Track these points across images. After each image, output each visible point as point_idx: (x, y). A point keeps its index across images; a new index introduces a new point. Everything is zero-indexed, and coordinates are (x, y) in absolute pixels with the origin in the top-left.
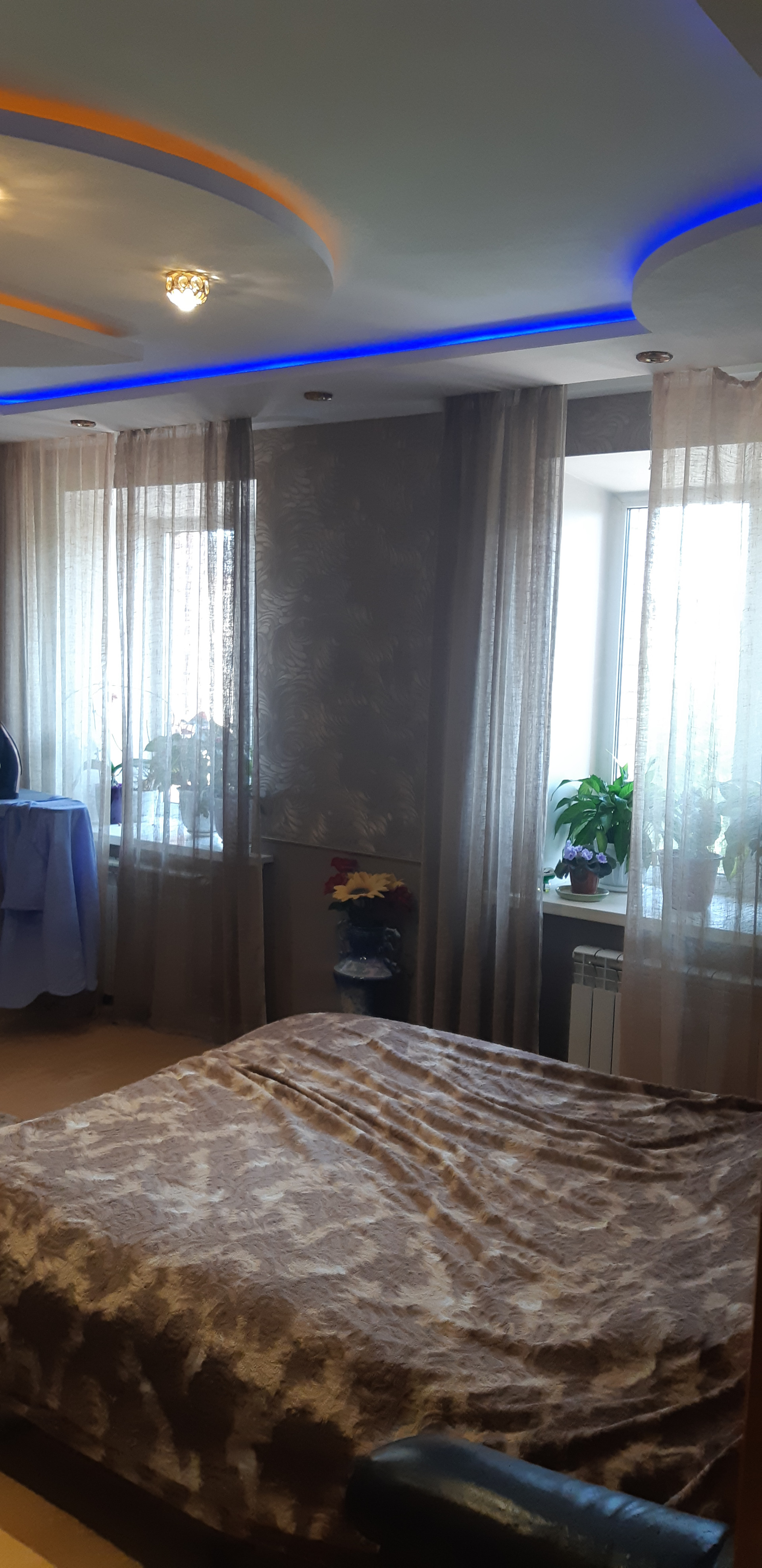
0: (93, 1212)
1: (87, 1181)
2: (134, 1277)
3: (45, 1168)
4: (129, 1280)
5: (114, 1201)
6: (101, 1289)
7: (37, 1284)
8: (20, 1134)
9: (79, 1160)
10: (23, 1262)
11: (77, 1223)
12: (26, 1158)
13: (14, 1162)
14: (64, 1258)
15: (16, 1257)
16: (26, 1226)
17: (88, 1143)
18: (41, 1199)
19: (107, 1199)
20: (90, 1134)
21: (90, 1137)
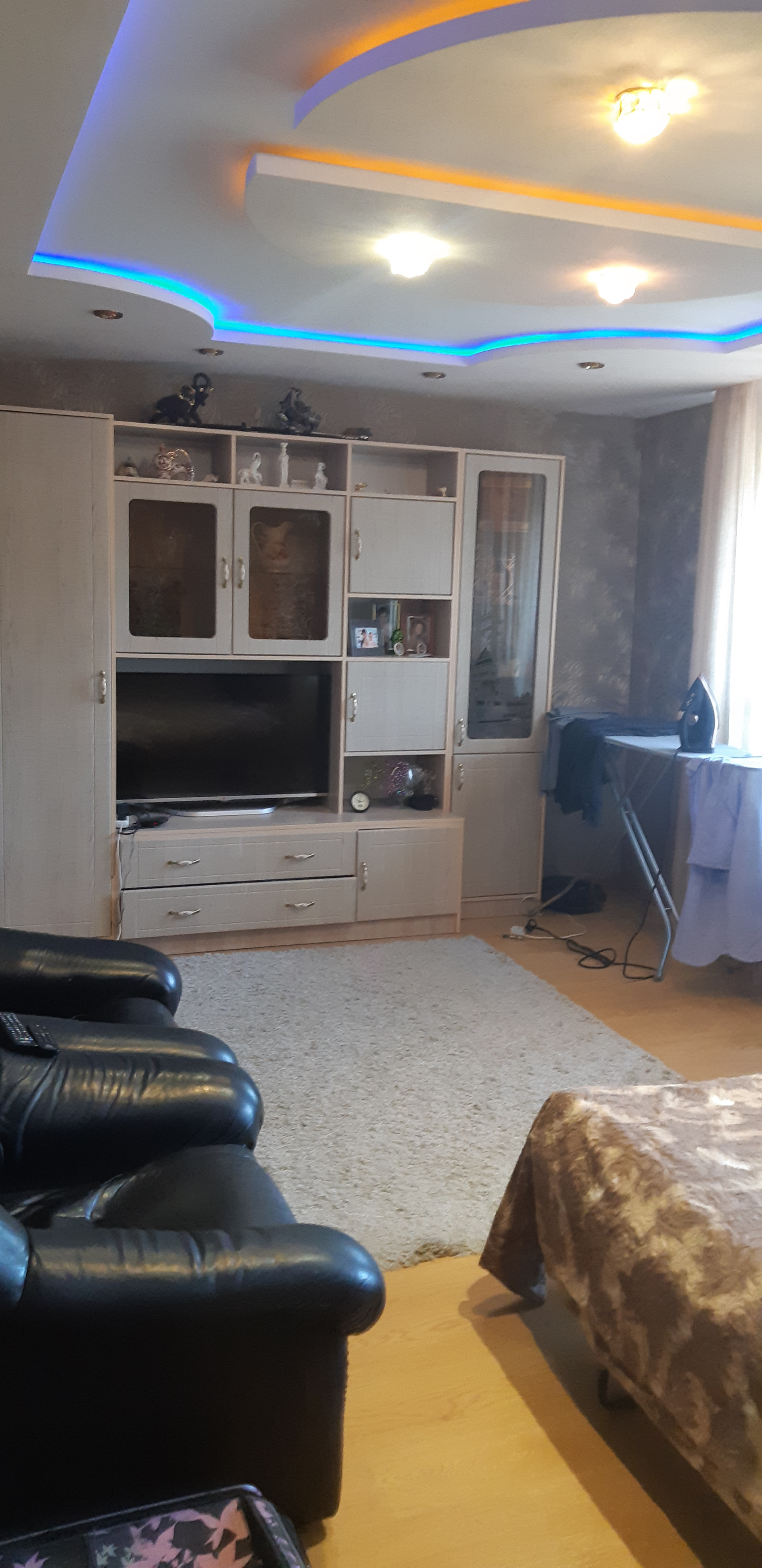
0: (718, 1201)
1: (718, 1164)
2: (750, 1285)
3: (676, 1139)
4: (744, 1287)
5: (743, 1193)
6: (714, 1287)
7: (650, 1260)
8: (658, 1097)
9: (715, 1139)
10: (640, 1233)
11: (699, 1207)
12: (658, 1124)
13: (646, 1124)
14: (680, 1240)
15: (634, 1224)
16: (648, 1195)
17: (728, 1123)
18: (666, 1172)
19: (735, 1190)
20: (732, 1114)
21: (731, 1117)
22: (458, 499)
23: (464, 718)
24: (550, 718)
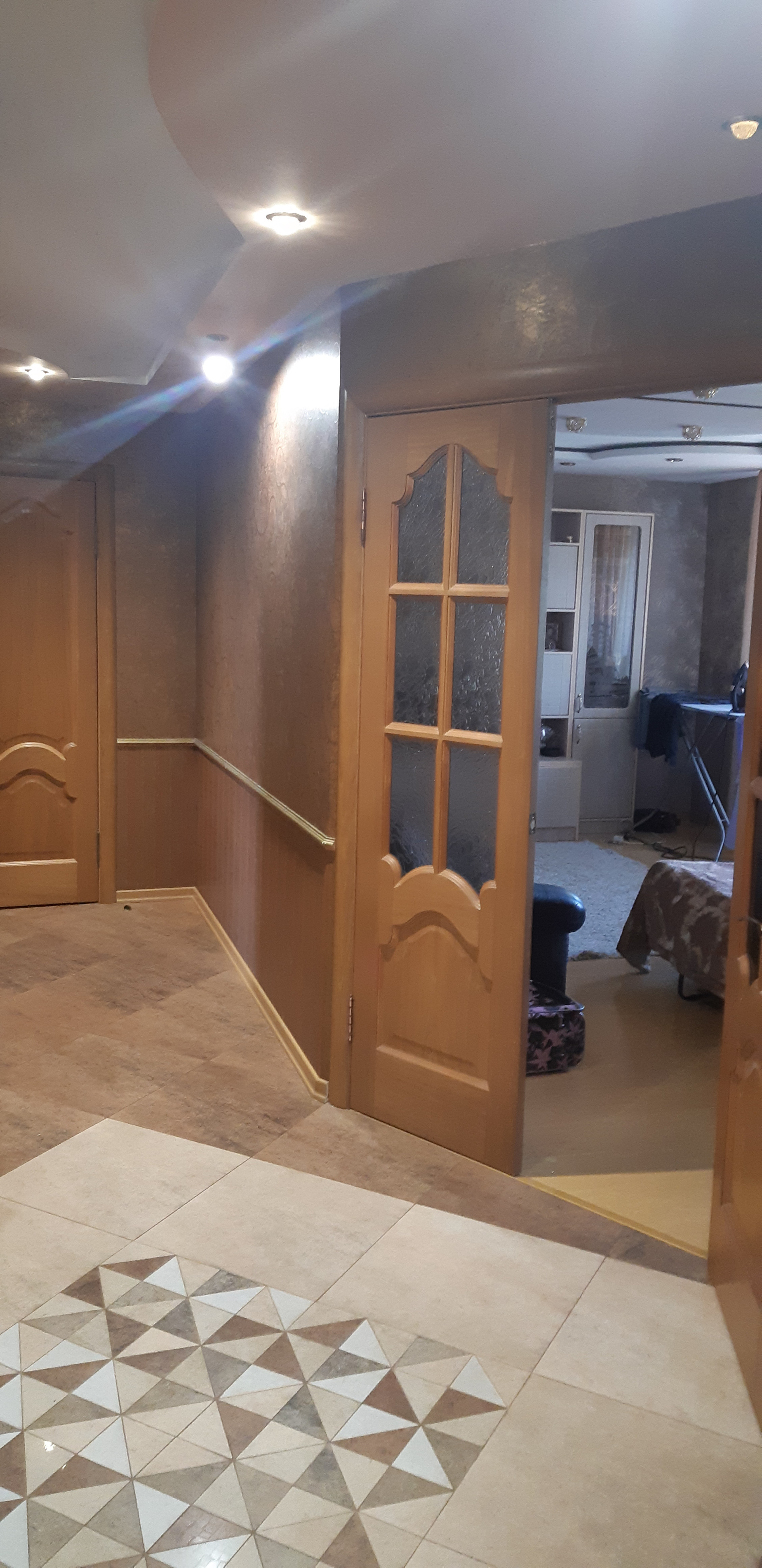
22: (580, 544)
23: (581, 693)
24: (641, 694)
